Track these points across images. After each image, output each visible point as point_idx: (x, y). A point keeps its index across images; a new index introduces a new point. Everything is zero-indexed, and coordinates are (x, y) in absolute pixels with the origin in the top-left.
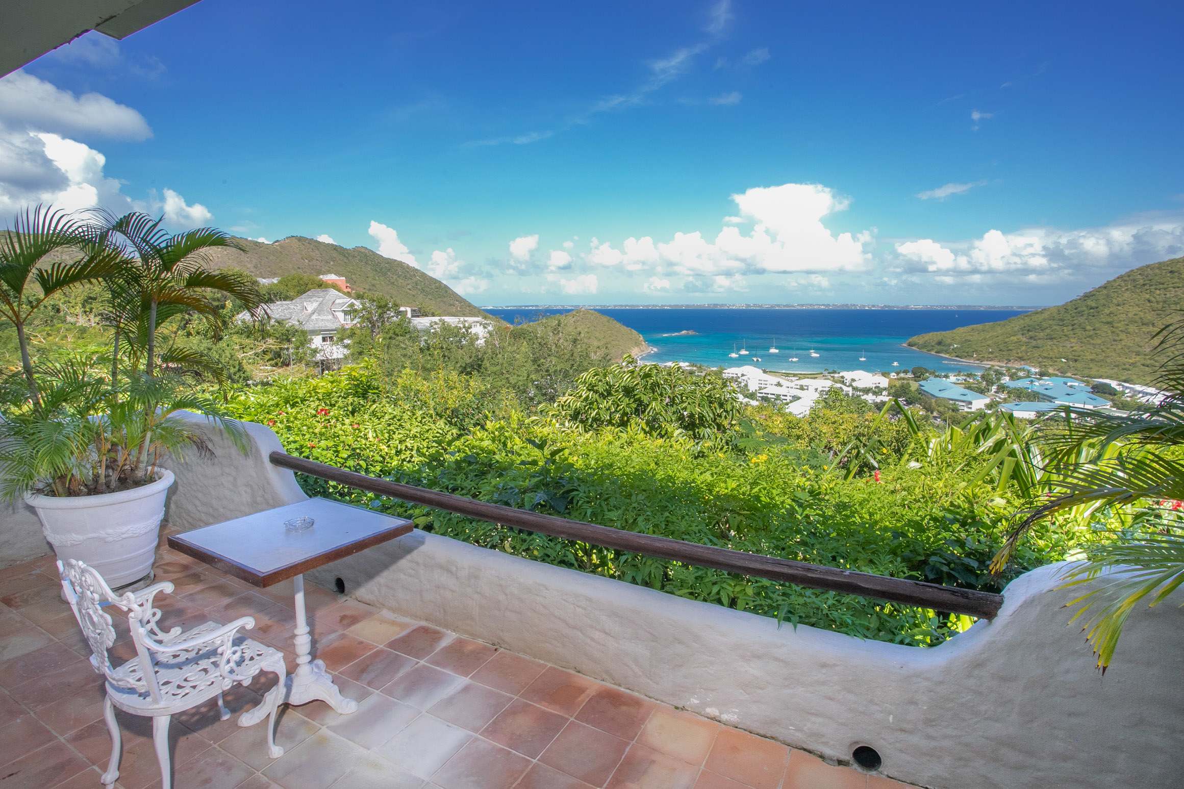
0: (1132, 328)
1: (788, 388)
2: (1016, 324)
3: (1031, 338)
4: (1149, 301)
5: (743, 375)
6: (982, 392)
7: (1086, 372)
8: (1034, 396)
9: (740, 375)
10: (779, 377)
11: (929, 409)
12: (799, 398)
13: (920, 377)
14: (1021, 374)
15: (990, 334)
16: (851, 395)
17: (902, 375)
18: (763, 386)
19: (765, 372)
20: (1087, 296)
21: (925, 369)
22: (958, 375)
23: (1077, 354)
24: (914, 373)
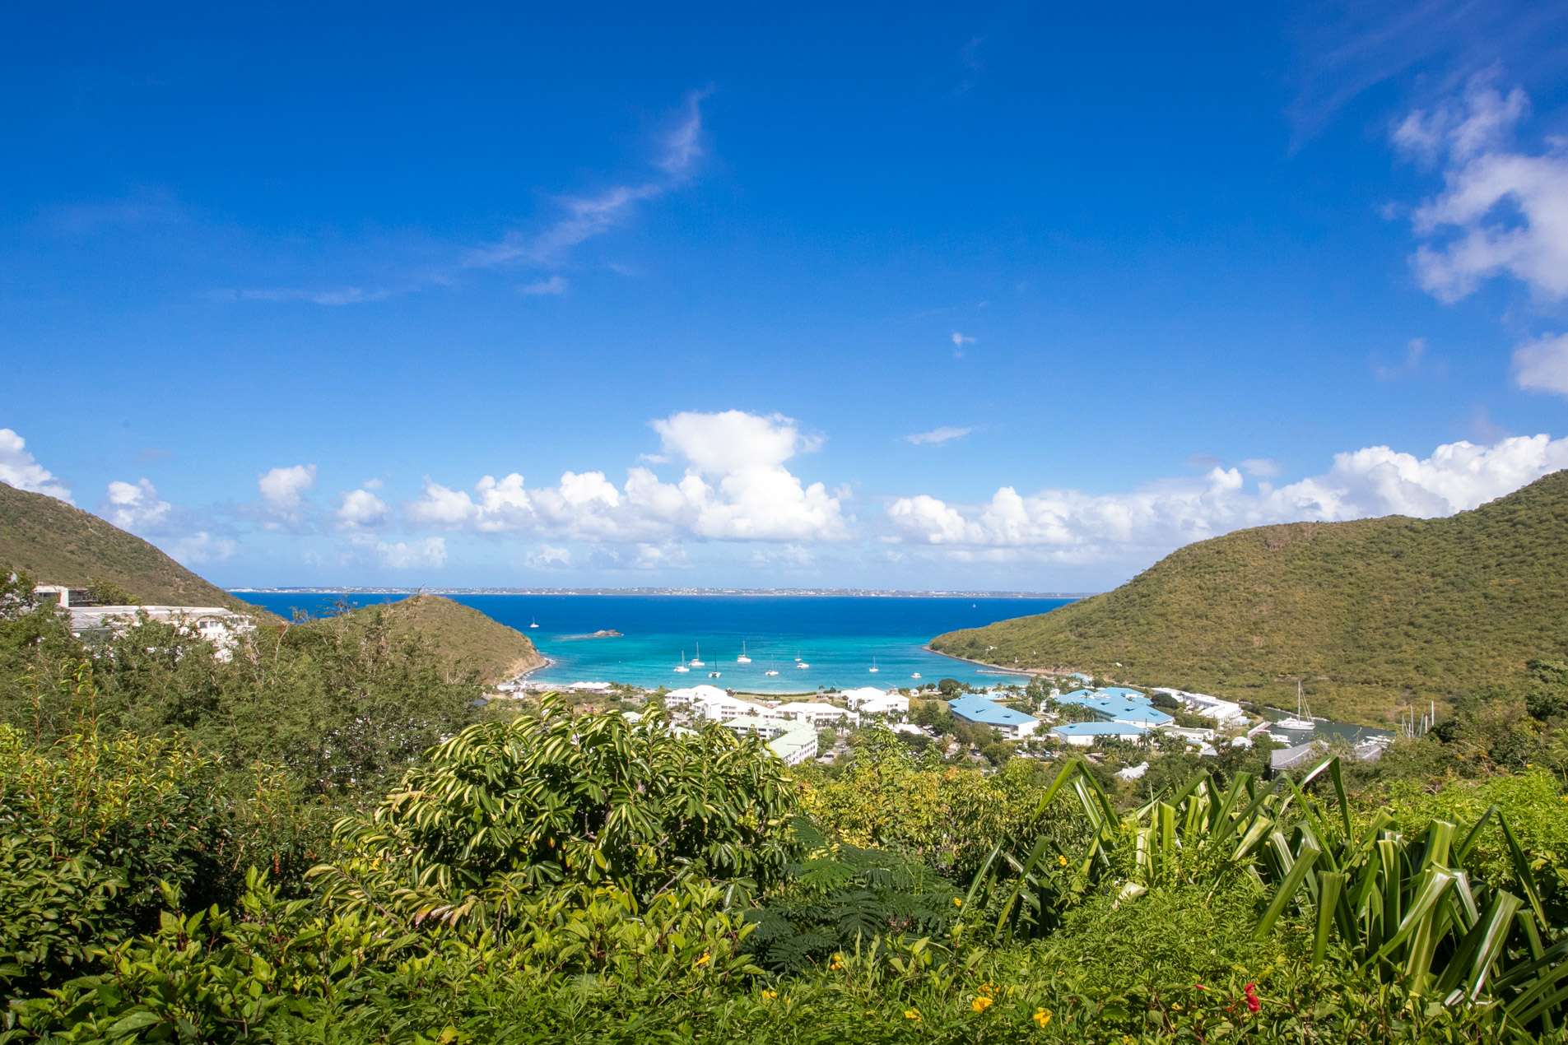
0: (1186, 621)
1: (765, 718)
2: (1062, 617)
3: (1081, 635)
4: (1200, 588)
5: (697, 700)
6: (1029, 711)
7: (1144, 679)
8: (1091, 715)
9: (692, 700)
10: (752, 701)
11: (962, 740)
12: (785, 733)
13: (949, 693)
14: (1073, 685)
15: (1033, 631)
16: (858, 724)
17: (926, 692)
18: (728, 716)
19: (730, 694)
20: (1138, 580)
21: (956, 682)
22: (998, 689)
23: (1132, 655)
24: (941, 688)
